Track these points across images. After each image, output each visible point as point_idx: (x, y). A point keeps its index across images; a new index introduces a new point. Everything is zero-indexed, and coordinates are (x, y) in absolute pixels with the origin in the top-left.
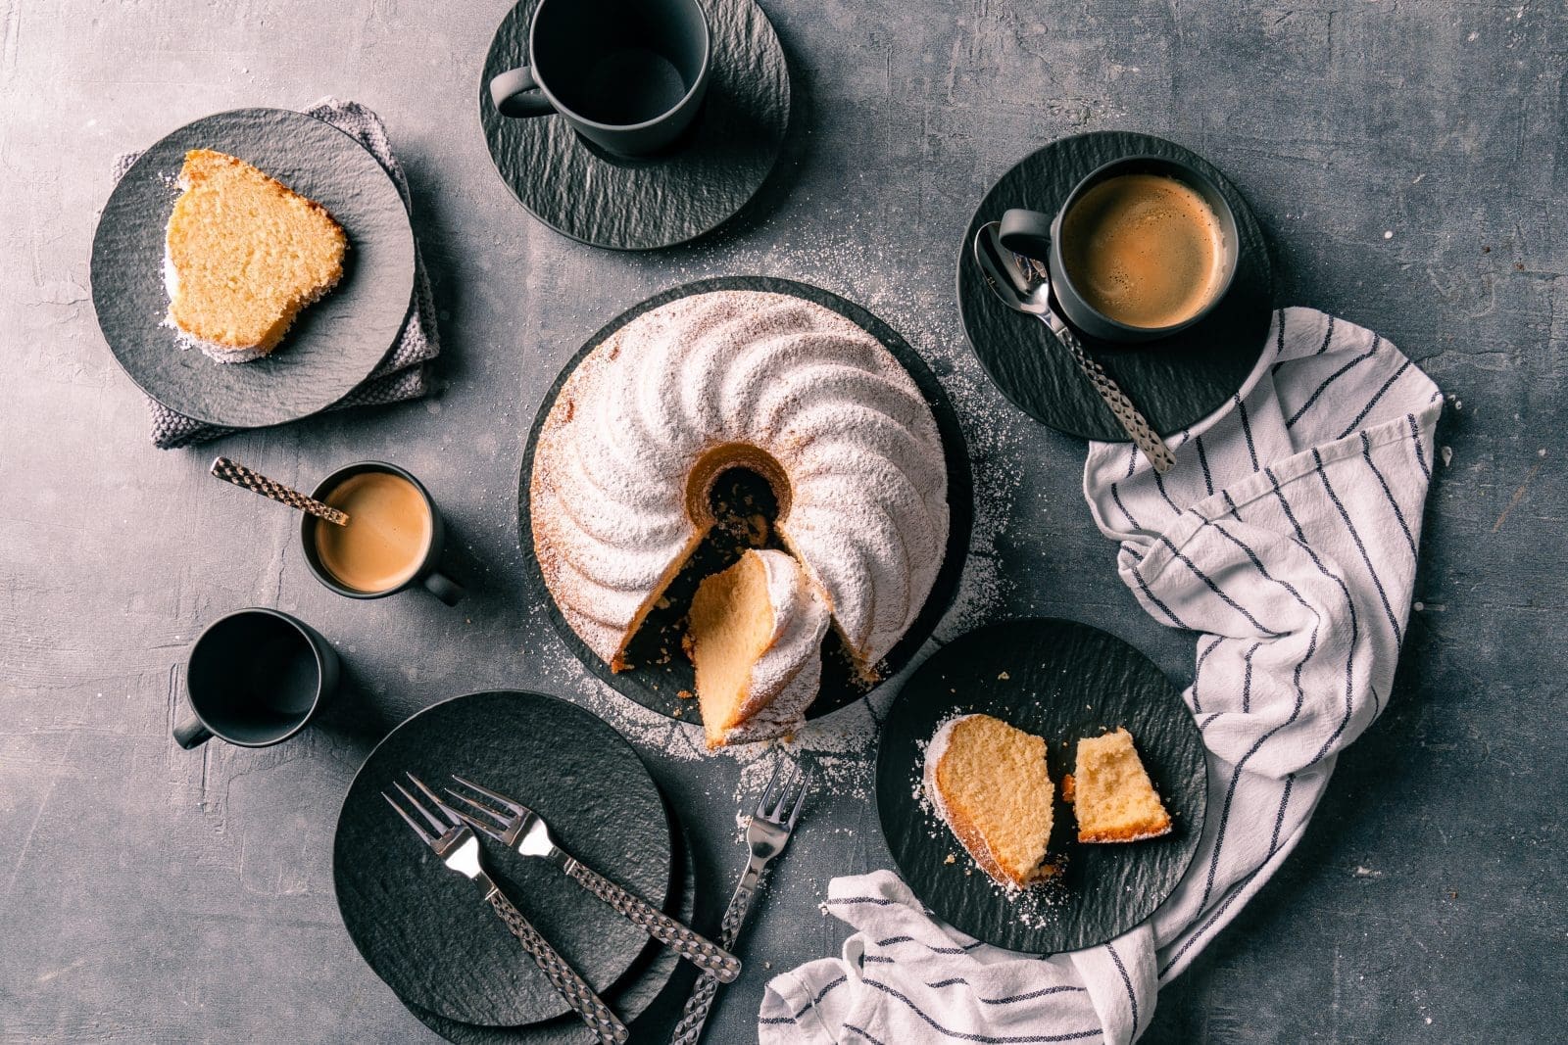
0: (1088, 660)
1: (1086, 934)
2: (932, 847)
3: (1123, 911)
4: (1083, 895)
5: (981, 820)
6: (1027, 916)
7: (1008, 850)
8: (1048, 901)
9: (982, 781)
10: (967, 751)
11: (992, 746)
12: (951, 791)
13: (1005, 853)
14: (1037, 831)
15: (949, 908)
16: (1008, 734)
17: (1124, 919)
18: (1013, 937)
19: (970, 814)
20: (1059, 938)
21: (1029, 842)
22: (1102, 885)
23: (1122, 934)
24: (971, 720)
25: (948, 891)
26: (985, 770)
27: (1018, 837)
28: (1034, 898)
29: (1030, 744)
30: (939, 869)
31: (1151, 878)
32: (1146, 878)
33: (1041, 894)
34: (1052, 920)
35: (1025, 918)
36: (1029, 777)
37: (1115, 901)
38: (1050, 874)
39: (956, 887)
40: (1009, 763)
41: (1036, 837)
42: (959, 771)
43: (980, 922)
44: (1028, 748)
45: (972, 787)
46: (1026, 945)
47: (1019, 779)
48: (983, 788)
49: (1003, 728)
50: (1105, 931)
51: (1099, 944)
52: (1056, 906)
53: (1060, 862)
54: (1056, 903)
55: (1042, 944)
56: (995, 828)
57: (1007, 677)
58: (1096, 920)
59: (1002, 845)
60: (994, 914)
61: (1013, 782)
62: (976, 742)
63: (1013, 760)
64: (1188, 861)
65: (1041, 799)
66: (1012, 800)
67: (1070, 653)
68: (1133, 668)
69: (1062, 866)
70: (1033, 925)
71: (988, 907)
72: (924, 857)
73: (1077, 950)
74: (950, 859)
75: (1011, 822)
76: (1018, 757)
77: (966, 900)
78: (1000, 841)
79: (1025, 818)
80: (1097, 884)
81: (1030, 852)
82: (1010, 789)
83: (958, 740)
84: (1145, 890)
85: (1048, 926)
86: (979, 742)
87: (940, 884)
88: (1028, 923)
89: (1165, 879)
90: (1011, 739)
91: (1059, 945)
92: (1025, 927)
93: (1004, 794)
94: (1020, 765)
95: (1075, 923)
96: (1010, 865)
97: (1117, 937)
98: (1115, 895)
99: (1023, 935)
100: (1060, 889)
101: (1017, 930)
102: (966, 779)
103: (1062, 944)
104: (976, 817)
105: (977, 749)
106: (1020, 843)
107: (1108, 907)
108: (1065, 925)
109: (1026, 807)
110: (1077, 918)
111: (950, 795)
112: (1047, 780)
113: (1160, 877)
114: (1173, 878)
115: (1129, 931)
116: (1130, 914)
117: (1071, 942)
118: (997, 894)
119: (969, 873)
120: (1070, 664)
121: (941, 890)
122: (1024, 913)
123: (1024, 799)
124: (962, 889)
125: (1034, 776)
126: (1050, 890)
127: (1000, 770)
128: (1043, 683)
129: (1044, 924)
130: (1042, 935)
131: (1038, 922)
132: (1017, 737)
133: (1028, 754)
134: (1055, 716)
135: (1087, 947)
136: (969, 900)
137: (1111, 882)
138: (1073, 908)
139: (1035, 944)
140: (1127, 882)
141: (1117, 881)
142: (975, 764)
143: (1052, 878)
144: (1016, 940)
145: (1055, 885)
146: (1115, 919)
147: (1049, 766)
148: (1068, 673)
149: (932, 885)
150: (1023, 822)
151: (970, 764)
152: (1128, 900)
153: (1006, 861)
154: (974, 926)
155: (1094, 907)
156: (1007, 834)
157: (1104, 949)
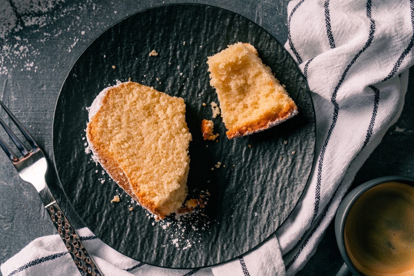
0: (219, 35)
1: (223, 252)
2: (102, 190)
3: (252, 232)
4: (221, 221)
5: (126, 163)
6: (177, 240)
7: (146, 186)
8: (194, 228)
9: (129, 133)
10: (118, 110)
11: (140, 105)
12: (101, 140)
13: (144, 188)
14: (173, 170)
15: (115, 237)
16: (153, 96)
17: (253, 238)
18: (165, 257)
19: (116, 158)
20: (201, 257)
21: (165, 179)
22: (236, 213)
23: (251, 251)
24: (123, 86)
25: (114, 223)
26: (132, 124)
27: (156, 175)
28: (182, 226)
29: (171, 103)
30: (107, 207)
31: (273, 205)
32: (269, 205)
33: (188, 223)
34: (197, 241)
35: (175, 241)
36: (169, 128)
37: (246, 225)
38: (194, 206)
39: (121, 221)
40: (153, 118)
41: (172, 175)
42: (109, 125)
43: (139, 247)
44: (170, 106)
45: (118, 138)
46: (174, 264)
47: (160, 130)
48: (129, 138)
49: (149, 91)
50: (237, 249)
51: (233, 259)
52: (200, 231)
53: (202, 196)
54: (200, 229)
55: (188, 262)
56: (138, 169)
57: (156, 54)
58: (231, 241)
59: (142, 182)
60: (151, 241)
61: (155, 132)
62: (125, 102)
63: (157, 116)
64: (302, 190)
65: (178, 145)
66: (153, 146)
67: (204, 31)
68: (254, 39)
69: (204, 200)
70: (181, 247)
71: (147, 236)
72: (95, 199)
73: (216, 265)
74: (116, 198)
75: (151, 163)
76: (160, 114)
77: (128, 230)
78: (140, 179)
79: (163, 160)
80: (232, 212)
81: (166, 187)
82: (152, 138)
83: (111, 102)
84: (269, 216)
85: (193, 246)
86: (129, 102)
87: (107, 218)
88: (177, 245)
89: (284, 205)
90: (156, 99)
91: (201, 262)
92: (175, 249)
93: (147, 142)
94: (162, 119)
95: (214, 243)
96: (147, 198)
97: (247, 253)
98: (246, 220)
99: (173, 255)
100: (203, 218)
101: (168, 252)
102: (115, 132)
103: (203, 261)
104: (121, 161)
105: (126, 108)
106: (158, 180)
107: (240, 230)
108: (207, 245)
109: (165, 152)
110: (216, 239)
111: (99, 144)
112: (184, 130)
113: (280, 204)
114: (290, 203)
115: (256, 248)
116: (257, 234)
117: (211, 259)
118: (153, 224)
119: (131, 209)
120: (205, 40)
121: (108, 223)
122: (174, 238)
123: (164, 146)
124: (126, 222)
125: (173, 127)
126: (196, 219)
127: (145, 124)
128: (185, 57)
129: (190, 246)
130: (189, 254)
131: (185, 244)
132: (161, 98)
133: (169, 111)
134: (196, 84)
135: (223, 262)
136: (131, 230)
137: (243, 209)
138: (213, 232)
139: (182, 262)
140: (255, 210)
141: (247, 209)
142: (124, 120)
143: (196, 209)
144: (168, 259)
145: (199, 215)
146: (246, 239)
147: (187, 120)
148: (204, 48)
149: (101, 219)
150: (161, 163)
151: (120, 120)
152: (255, 223)
153: (144, 195)
154: (134, 250)
155: (229, 230)
156: (146, 174)
157: (237, 263)
